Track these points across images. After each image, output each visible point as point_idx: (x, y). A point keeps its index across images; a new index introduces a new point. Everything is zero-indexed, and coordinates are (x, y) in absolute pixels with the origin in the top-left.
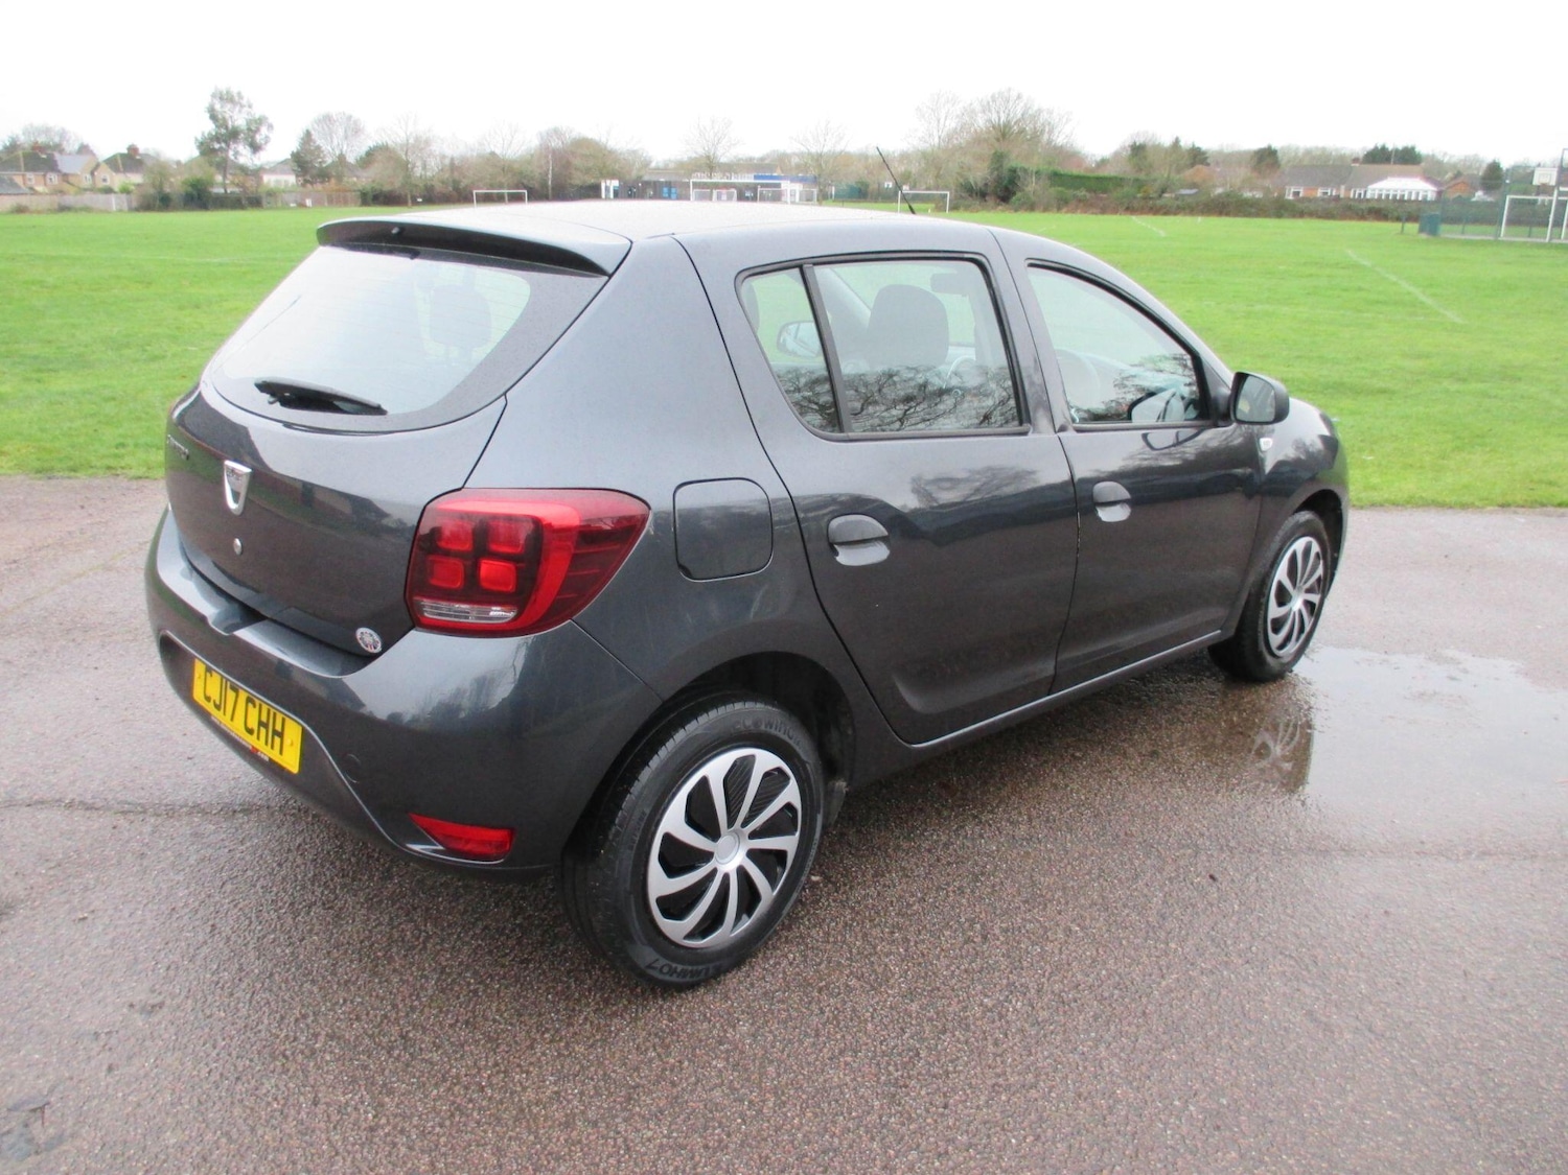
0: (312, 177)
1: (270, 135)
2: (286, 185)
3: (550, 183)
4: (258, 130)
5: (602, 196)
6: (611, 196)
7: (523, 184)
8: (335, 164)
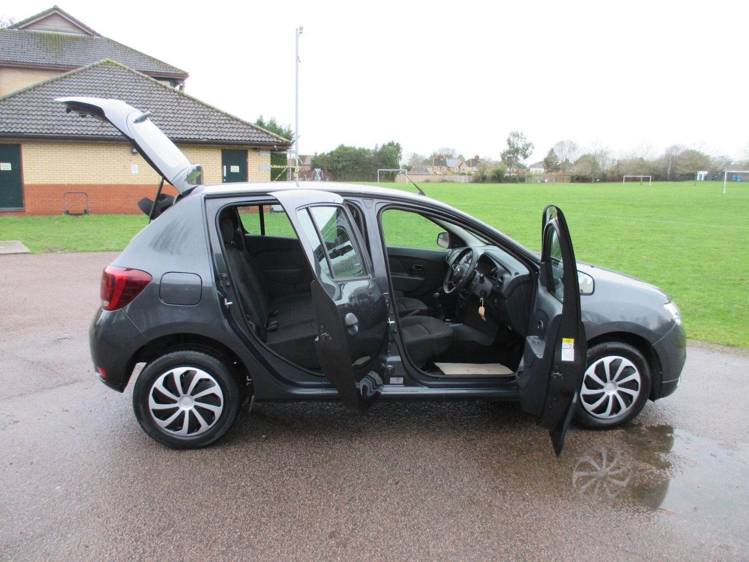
0: (551, 169)
1: (533, 151)
2: (539, 173)
3: (668, 172)
4: (527, 149)
5: (698, 179)
6: (702, 179)
7: (651, 174)
8: (563, 164)
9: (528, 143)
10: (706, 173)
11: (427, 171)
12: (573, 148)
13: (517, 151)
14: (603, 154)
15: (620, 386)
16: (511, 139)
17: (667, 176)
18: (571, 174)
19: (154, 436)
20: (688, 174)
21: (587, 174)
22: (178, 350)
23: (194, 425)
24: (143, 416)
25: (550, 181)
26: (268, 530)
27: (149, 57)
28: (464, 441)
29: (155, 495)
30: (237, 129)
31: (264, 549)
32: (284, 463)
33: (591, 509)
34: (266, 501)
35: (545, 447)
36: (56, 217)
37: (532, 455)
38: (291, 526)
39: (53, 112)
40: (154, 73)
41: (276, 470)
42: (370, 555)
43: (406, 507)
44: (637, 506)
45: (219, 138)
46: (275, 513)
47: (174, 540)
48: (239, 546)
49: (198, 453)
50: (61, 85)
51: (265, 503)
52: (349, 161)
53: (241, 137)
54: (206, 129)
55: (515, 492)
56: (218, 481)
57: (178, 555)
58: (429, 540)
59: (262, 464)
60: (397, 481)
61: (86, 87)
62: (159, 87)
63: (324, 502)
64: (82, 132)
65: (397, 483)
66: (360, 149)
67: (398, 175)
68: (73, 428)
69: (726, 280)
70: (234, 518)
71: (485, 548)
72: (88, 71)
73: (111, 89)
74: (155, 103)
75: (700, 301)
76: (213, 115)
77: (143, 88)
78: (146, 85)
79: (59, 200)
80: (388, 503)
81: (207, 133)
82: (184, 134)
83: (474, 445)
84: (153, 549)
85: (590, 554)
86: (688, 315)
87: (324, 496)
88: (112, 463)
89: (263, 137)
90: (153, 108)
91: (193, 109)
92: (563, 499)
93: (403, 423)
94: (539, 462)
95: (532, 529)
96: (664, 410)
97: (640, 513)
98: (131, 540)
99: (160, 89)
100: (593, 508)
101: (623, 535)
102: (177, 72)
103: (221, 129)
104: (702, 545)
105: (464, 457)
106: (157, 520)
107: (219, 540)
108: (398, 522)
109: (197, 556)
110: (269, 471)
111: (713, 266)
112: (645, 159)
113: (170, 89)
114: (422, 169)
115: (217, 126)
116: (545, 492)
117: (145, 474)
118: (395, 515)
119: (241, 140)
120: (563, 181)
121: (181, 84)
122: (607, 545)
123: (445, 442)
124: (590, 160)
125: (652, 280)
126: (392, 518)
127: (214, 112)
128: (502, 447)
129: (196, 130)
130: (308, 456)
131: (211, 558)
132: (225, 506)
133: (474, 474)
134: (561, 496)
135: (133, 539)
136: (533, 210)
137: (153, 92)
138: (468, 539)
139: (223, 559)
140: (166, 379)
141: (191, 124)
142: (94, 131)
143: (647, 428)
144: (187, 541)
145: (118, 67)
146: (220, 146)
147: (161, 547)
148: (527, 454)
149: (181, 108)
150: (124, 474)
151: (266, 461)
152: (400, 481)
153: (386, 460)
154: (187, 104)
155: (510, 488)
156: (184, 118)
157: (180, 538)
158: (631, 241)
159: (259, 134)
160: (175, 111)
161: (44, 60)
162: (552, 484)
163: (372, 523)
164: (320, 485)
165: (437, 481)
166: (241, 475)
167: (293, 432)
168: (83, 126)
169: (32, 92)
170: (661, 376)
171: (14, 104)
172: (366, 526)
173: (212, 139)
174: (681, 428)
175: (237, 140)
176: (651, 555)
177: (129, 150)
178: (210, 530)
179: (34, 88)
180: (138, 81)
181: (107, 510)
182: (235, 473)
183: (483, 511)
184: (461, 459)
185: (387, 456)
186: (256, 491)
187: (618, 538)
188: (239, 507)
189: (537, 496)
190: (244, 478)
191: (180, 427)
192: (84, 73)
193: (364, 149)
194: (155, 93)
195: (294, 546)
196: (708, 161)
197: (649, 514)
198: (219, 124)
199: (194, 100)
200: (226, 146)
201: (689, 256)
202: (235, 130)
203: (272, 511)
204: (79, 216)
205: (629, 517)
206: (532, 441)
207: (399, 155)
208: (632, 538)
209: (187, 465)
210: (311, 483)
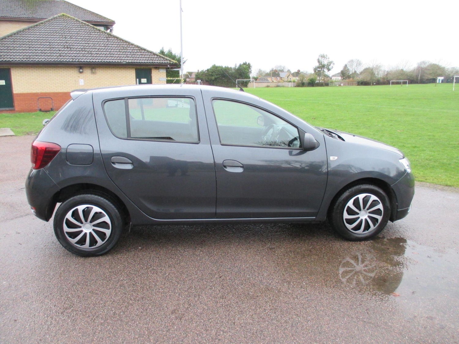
0: (345, 77)
1: (333, 66)
2: (338, 80)
3: (419, 78)
4: (330, 65)
5: (437, 82)
6: (440, 82)
7: (408, 79)
8: (353, 74)
9: (330, 61)
10: (442, 78)
11: (267, 80)
12: (359, 64)
13: (323, 66)
14: (378, 67)
15: (370, 213)
16: (320, 59)
17: (418, 81)
18: (358, 80)
19: (68, 249)
20: (431, 79)
21: (368, 80)
22: (81, 194)
23: (93, 241)
24: (60, 236)
25: (344, 85)
26: (133, 309)
27: (90, 12)
28: (268, 249)
29: (64, 287)
30: (145, 55)
31: (129, 322)
32: (150, 265)
33: (344, 293)
34: (135, 290)
35: (320, 253)
36: (33, 113)
37: (311, 258)
38: (148, 306)
39: (30, 48)
40: (94, 22)
41: (144, 269)
42: (196, 325)
43: (224, 293)
44: (375, 291)
45: (133, 61)
46: (139, 298)
47: (72, 316)
48: (112, 319)
49: (96, 259)
50: (34, 30)
51: (134, 291)
52: (219, 75)
53: (147, 60)
54: (125, 56)
55: (296, 282)
56: (106, 277)
57: (72, 326)
58: (236, 315)
59: (136, 265)
60: (221, 276)
61: (50, 31)
62: (95, 30)
63: (172, 290)
64: (47, 60)
65: (221, 277)
66: (225, 67)
67: (249, 83)
68: (21, 244)
69: (449, 144)
70: (112, 301)
71: (272, 320)
72: (51, 21)
73: (65, 32)
74: (93, 41)
75: (431, 158)
76: (130, 47)
77: (85, 31)
78: (87, 29)
79: (35, 102)
80: (213, 291)
81: (126, 58)
82: (111, 59)
83: (274, 252)
84: (57, 322)
85: (340, 323)
86: (423, 167)
87: (173, 286)
88: (41, 266)
89: (161, 60)
90: (92, 44)
91: (117, 43)
92: (327, 287)
93: (230, 238)
94: (314, 262)
95: (304, 307)
96: (400, 227)
97: (376, 296)
98: (44, 316)
99: (96, 31)
100: (346, 292)
101: (364, 310)
102: (108, 21)
103: (135, 56)
104: (415, 317)
105: (266, 260)
106: (63, 303)
107: (100, 315)
108: (217, 302)
109: (84, 326)
110: (140, 270)
111: (442, 136)
112: (405, 70)
113: (102, 31)
114: (265, 79)
115: (132, 54)
116: (316, 282)
117: (61, 273)
118: (216, 298)
119: (147, 62)
120: (353, 84)
121: (111, 29)
122: (352, 317)
123: (255, 250)
124: (369, 71)
125: (402, 145)
126: (214, 300)
127: (130, 45)
128: (292, 253)
129: (118, 57)
130: (166, 260)
131: (93, 328)
132: (108, 293)
133: (271, 271)
134: (326, 285)
135: (46, 316)
136: (331, 103)
137: (91, 33)
138: (261, 314)
139: (101, 328)
140: (73, 212)
141: (116, 53)
142: (55, 59)
143: (387, 239)
144: (80, 317)
145: (69, 18)
146: (134, 66)
147: (62, 321)
148: (307, 257)
149: (109, 43)
150: (47, 273)
151: (139, 264)
152: (222, 276)
153: (215, 262)
154: (113, 40)
155: (294, 280)
156: (111, 49)
157: (75, 314)
158: (392, 121)
159: (158, 58)
160: (106, 45)
161: (25, 15)
162: (321, 277)
163: (201, 303)
164: (171, 279)
165: (246, 276)
166: (121, 273)
167: (159, 245)
168: (48, 56)
169: (16, 35)
170: (397, 206)
171: (5, 43)
172: (197, 305)
173: (129, 62)
174: (410, 239)
175: (145, 62)
176: (380, 324)
177: (77, 70)
178: (95, 309)
179: (18, 33)
180: (82, 26)
181: (32, 297)
182: (118, 272)
183: (274, 295)
184: (264, 261)
185: (217, 260)
186: (129, 283)
187: (360, 312)
188: (117, 294)
189: (310, 285)
190: (123, 275)
191: (85, 243)
192: (48, 23)
193: (228, 67)
194: (93, 34)
195: (148, 319)
196: (444, 70)
197: (382, 296)
198: (133, 52)
199: (117, 38)
200: (138, 66)
201: (428, 130)
202: (143, 56)
203: (137, 296)
204: (48, 112)
205: (369, 299)
206: (311, 248)
207: (250, 70)
208: (369, 312)
209: (88, 267)
210: (165, 278)
